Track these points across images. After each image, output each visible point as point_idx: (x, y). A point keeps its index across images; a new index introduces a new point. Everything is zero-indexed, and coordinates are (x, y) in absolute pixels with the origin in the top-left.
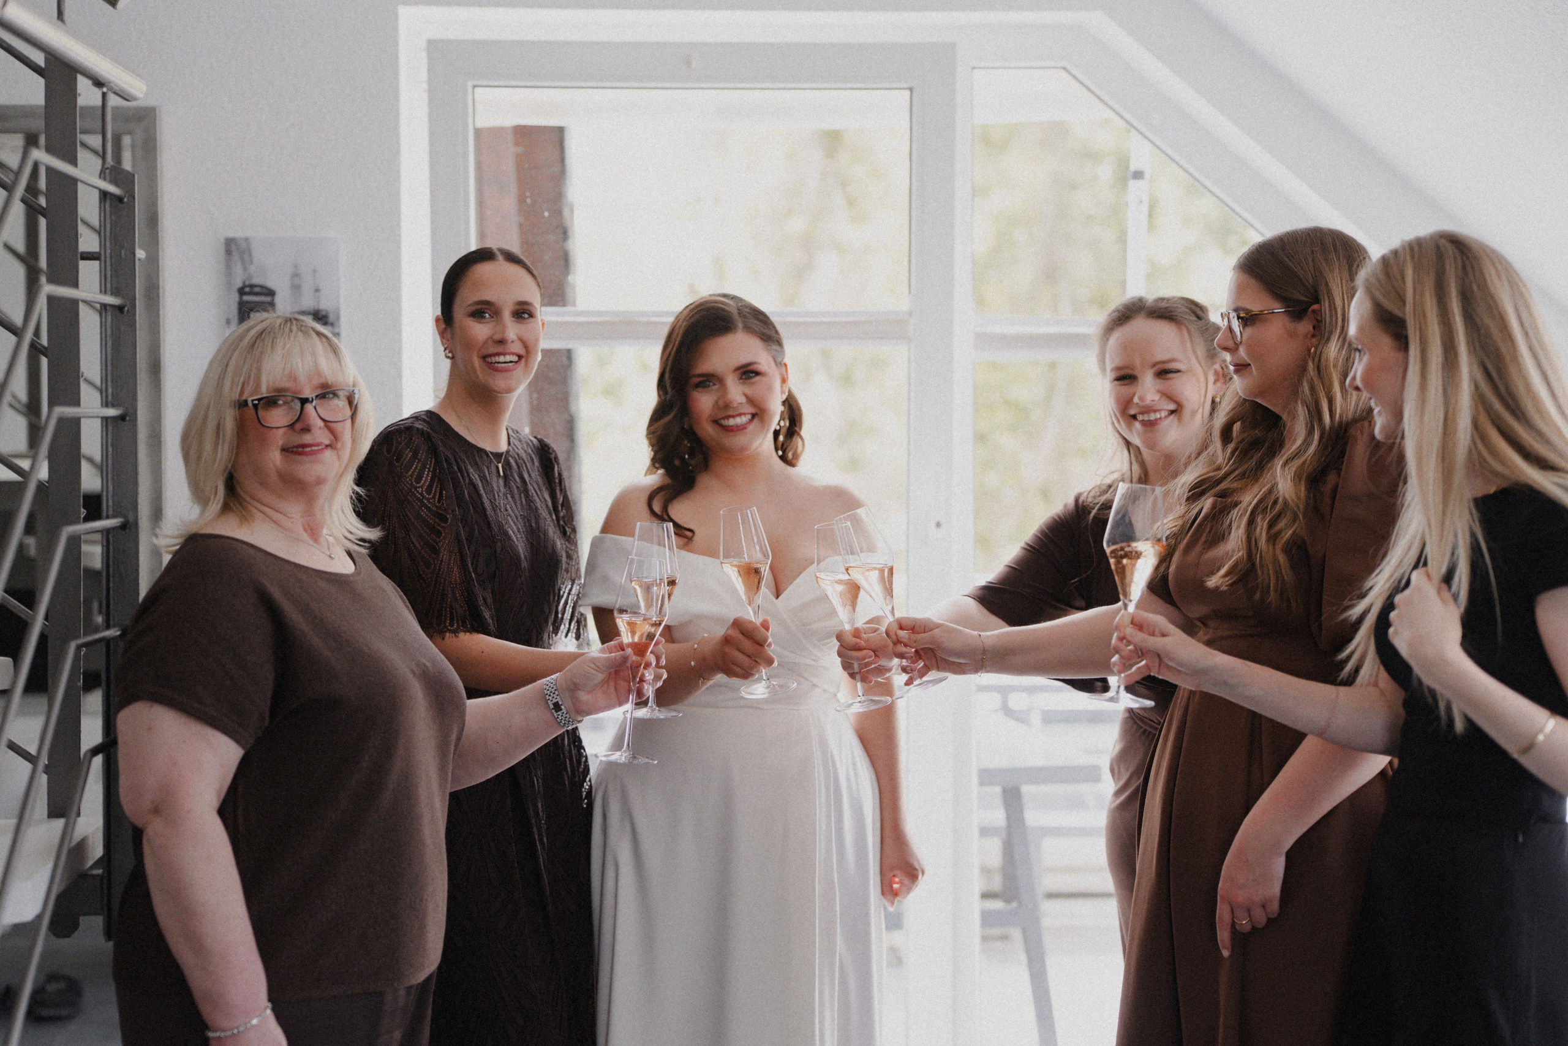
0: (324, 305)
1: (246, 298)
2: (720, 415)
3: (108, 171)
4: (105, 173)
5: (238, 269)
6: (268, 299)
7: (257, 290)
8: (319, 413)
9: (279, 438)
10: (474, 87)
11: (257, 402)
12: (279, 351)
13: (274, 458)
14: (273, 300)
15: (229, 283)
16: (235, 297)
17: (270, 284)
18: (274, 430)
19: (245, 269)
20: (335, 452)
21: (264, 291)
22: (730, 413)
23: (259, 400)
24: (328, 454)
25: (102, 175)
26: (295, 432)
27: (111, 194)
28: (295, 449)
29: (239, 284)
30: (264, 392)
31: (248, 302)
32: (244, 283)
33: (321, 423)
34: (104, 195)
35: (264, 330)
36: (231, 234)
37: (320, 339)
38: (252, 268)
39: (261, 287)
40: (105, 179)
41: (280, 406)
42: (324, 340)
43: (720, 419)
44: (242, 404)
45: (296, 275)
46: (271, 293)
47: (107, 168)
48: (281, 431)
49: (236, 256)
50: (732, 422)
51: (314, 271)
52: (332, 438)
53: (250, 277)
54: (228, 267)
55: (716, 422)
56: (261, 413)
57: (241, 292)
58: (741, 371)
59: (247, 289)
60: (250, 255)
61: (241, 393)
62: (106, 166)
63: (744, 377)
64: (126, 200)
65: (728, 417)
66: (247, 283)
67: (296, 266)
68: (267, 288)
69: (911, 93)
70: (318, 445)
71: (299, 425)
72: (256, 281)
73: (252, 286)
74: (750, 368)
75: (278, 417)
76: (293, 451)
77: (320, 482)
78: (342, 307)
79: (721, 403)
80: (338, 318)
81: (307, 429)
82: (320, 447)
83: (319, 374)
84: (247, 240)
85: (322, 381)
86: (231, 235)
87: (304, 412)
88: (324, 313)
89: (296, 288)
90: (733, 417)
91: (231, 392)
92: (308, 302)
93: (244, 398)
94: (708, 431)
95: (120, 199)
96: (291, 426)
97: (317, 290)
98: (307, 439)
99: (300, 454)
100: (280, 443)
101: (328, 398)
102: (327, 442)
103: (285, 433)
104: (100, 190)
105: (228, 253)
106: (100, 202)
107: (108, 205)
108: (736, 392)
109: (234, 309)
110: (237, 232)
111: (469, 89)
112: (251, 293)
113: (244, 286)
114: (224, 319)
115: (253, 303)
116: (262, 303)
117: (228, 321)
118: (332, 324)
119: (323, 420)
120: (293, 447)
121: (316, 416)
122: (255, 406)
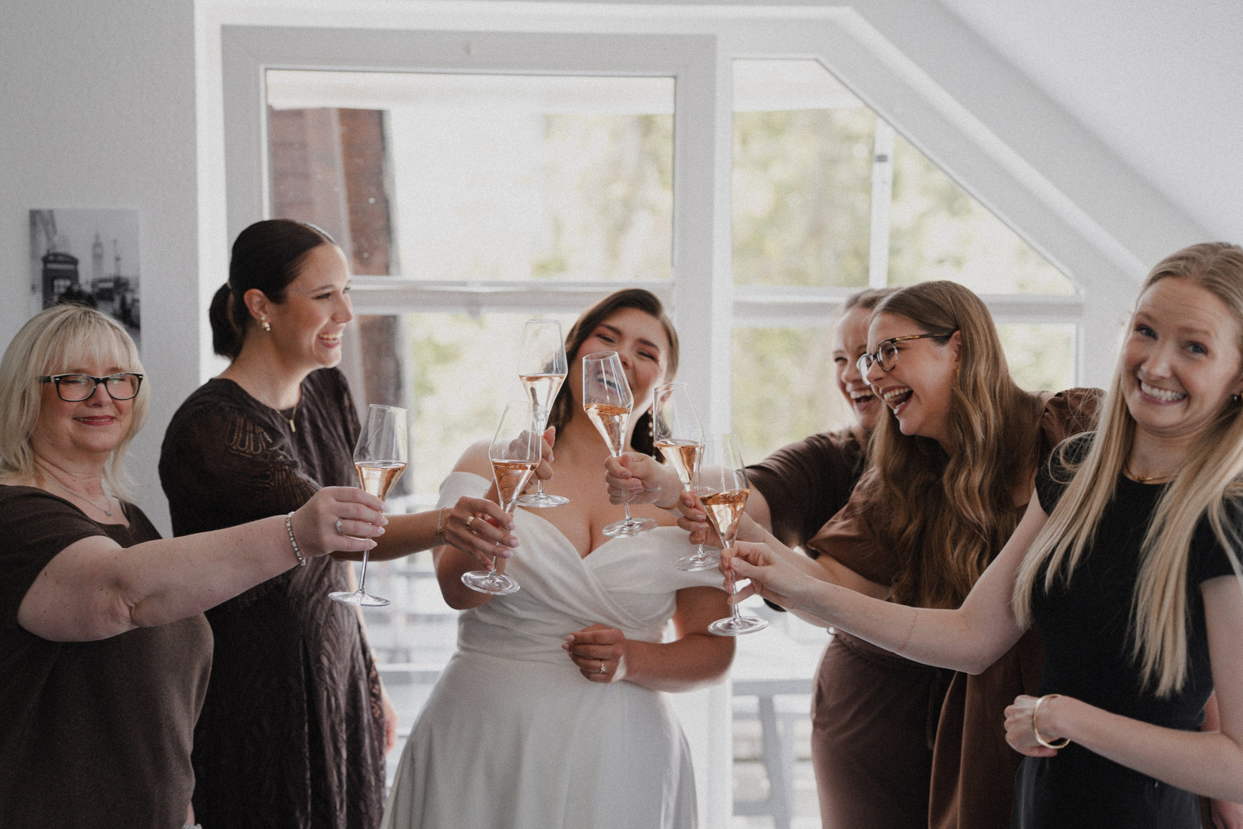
0: (126, 272)
1: (50, 266)
5: (42, 239)
6: (71, 267)
7: (61, 258)
8: (109, 391)
9: (73, 409)
10: (266, 69)
11: (58, 379)
12: (80, 338)
13: (67, 425)
14: (76, 268)
15: (33, 255)
16: (40, 266)
17: (74, 253)
18: (71, 404)
19: (49, 238)
20: (119, 422)
21: (68, 259)
23: (60, 378)
24: (113, 425)
26: (88, 405)
28: (86, 420)
29: (43, 253)
30: (64, 371)
31: (54, 270)
32: (48, 251)
33: (109, 399)
36: (36, 206)
37: (114, 331)
38: (56, 239)
39: (65, 256)
41: (77, 383)
42: (117, 332)
44: (46, 379)
45: (97, 245)
46: (74, 261)
48: (77, 404)
49: (40, 227)
51: (115, 242)
52: (117, 411)
53: (54, 246)
54: (33, 238)
56: (61, 388)
57: (46, 260)
59: (51, 258)
60: (54, 226)
61: (45, 373)
66: (51, 252)
67: (97, 237)
68: (70, 257)
69: (675, 81)
70: (107, 417)
71: (92, 400)
72: (60, 250)
73: (56, 255)
75: (75, 393)
76: (84, 421)
77: (105, 448)
78: (142, 277)
80: (138, 285)
82: (107, 419)
83: (110, 359)
84: (51, 212)
85: (113, 365)
87: (96, 392)
88: (125, 281)
89: (98, 257)
91: (36, 367)
92: (109, 270)
93: (47, 375)
96: (86, 401)
97: (118, 259)
98: (97, 412)
99: (90, 424)
100: (73, 414)
101: (117, 380)
102: (112, 414)
103: (80, 406)
105: (33, 224)
109: (39, 276)
110: (42, 205)
111: (262, 71)
112: (55, 262)
113: (48, 255)
114: (29, 288)
115: (57, 271)
116: (64, 271)
117: (33, 288)
118: (133, 291)
119: (112, 397)
120: (83, 418)
121: (107, 393)
122: (57, 383)
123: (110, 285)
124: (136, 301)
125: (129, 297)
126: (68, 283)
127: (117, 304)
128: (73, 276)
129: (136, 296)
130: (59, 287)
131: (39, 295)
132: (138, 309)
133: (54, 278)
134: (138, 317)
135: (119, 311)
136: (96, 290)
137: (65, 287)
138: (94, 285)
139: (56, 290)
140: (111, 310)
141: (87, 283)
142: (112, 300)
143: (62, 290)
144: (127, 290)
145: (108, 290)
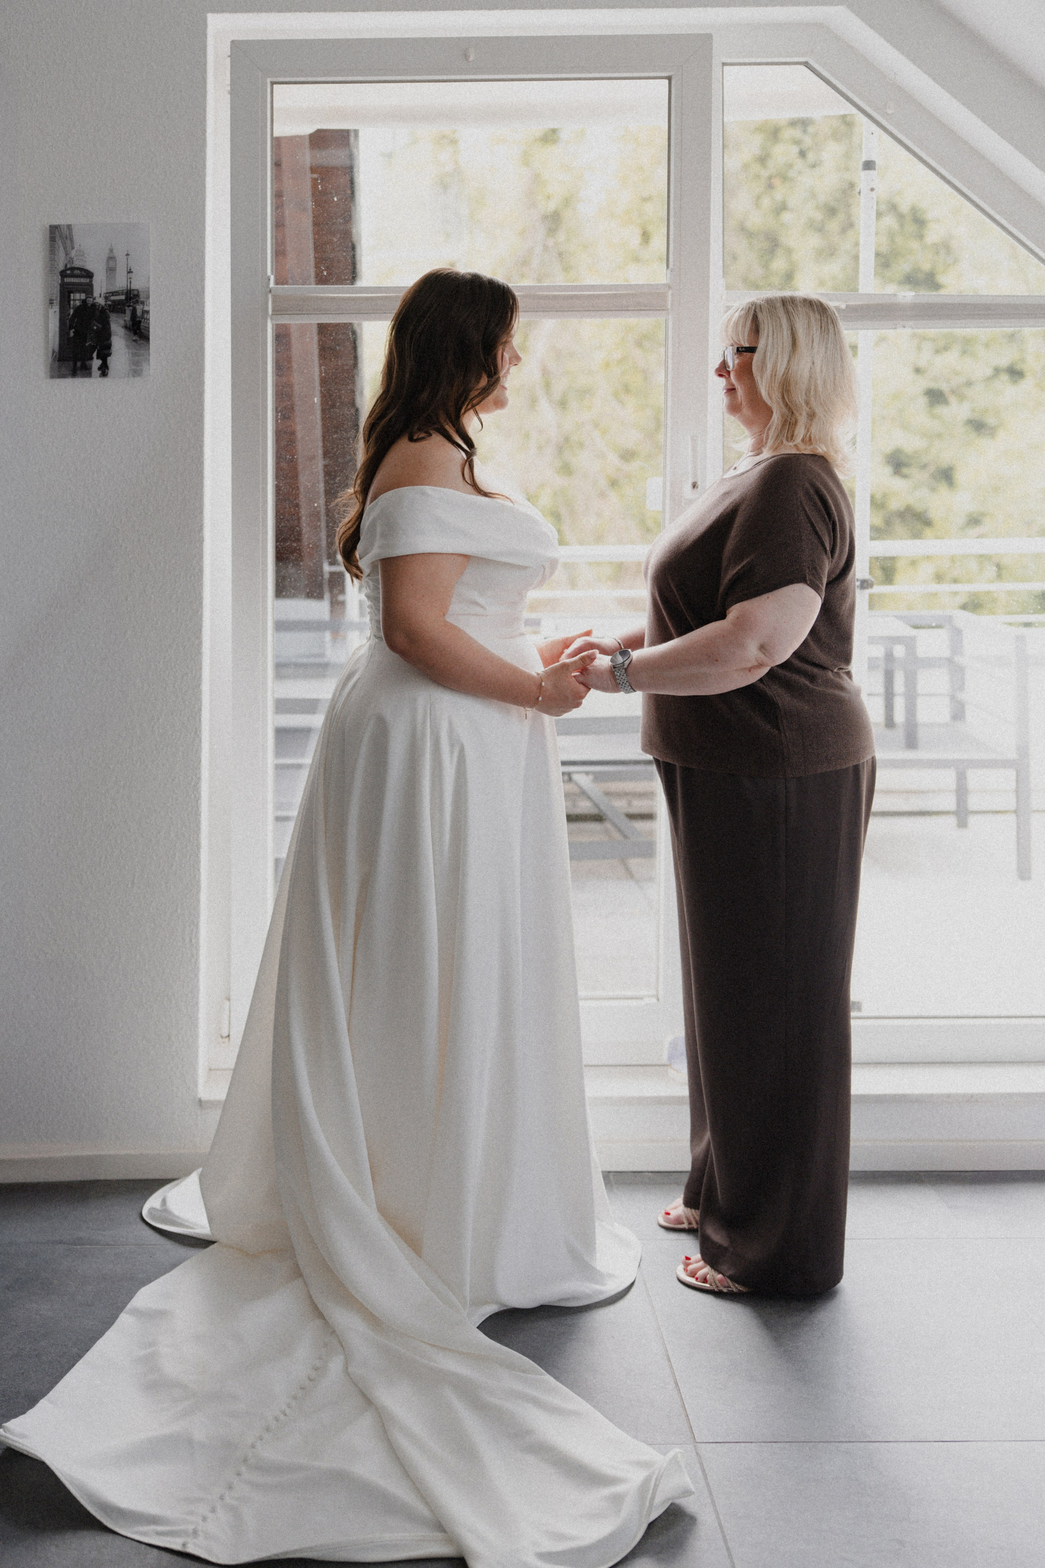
0: (137, 285)
1: (67, 280)
5: (61, 254)
6: (87, 280)
7: (77, 272)
10: (273, 83)
14: (91, 281)
15: (52, 268)
16: (58, 280)
17: (89, 267)
19: (67, 254)
21: (84, 273)
29: (61, 267)
31: (70, 284)
32: (66, 265)
36: (55, 222)
38: (73, 253)
39: (82, 269)
45: (111, 258)
46: (89, 275)
49: (59, 242)
51: (128, 254)
53: (71, 260)
54: (52, 252)
57: (63, 274)
59: (68, 272)
60: (72, 241)
66: (68, 266)
67: (111, 250)
68: (86, 271)
69: (670, 84)
72: (77, 264)
73: (73, 269)
78: (151, 289)
80: (148, 297)
84: (69, 227)
88: (136, 293)
89: (111, 270)
92: (121, 283)
97: (130, 272)
105: (52, 239)
109: (56, 291)
110: (61, 220)
111: (269, 85)
112: (73, 276)
113: (66, 269)
114: (48, 300)
115: (73, 284)
116: (81, 284)
117: (51, 302)
118: (143, 303)
123: (123, 297)
125: (139, 308)
126: (83, 296)
127: (128, 317)
128: (88, 289)
129: (146, 308)
130: (74, 300)
131: (56, 308)
133: (70, 292)
135: (129, 324)
137: (80, 300)
139: (72, 302)
140: (122, 322)
143: (78, 303)
144: (137, 302)
145: (120, 302)
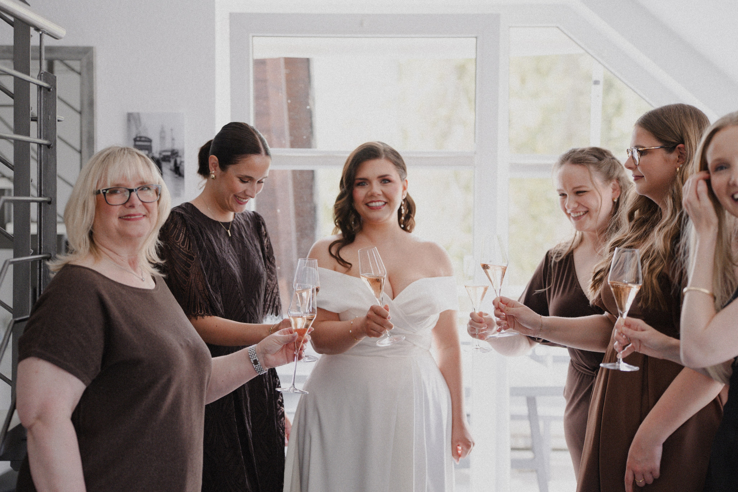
0: (177, 147)
1: (138, 143)
2: (369, 200)
3: (42, 75)
4: (41, 76)
5: (134, 129)
6: (148, 144)
7: (143, 139)
8: (139, 197)
9: (117, 211)
10: (253, 37)
11: (105, 191)
12: (117, 165)
13: (114, 222)
14: (151, 144)
15: (129, 136)
16: (132, 143)
17: (150, 135)
18: (115, 207)
19: (137, 128)
20: (148, 219)
21: (147, 140)
22: (374, 199)
23: (106, 190)
24: (144, 220)
25: (40, 77)
26: (126, 207)
27: (44, 87)
29: (134, 136)
30: (109, 186)
31: (138, 145)
32: (137, 135)
33: (140, 203)
34: (40, 87)
35: (110, 153)
37: (140, 158)
38: (141, 129)
39: (145, 138)
40: (41, 80)
41: (118, 193)
42: (142, 158)
43: (368, 203)
44: (98, 192)
45: (163, 132)
46: (150, 141)
47: (42, 73)
48: (119, 207)
49: (132, 122)
50: (374, 204)
51: (172, 130)
52: (146, 211)
53: (140, 133)
54: (129, 127)
55: (367, 204)
56: (107, 197)
57: (135, 140)
58: (381, 179)
59: (138, 139)
60: (140, 122)
61: (97, 187)
62: (41, 72)
63: (383, 182)
64: (51, 90)
65: (372, 202)
66: (139, 135)
67: (162, 127)
68: (148, 139)
69: (477, 39)
70: (140, 214)
71: (128, 204)
72: (143, 134)
73: (141, 137)
74: (387, 177)
75: (117, 200)
76: (125, 218)
77: (140, 236)
78: (186, 148)
79: (369, 193)
80: (183, 153)
81: (133, 206)
82: (140, 216)
83: (139, 176)
84: (138, 114)
85: (141, 180)
86: (130, 111)
87: (131, 198)
88: (176, 151)
89: (163, 138)
90: (375, 202)
91: (91, 186)
92: (168, 146)
93: (98, 189)
94: (362, 208)
95: (49, 89)
96: (124, 204)
97: (173, 139)
98: (132, 211)
99: (129, 220)
100: (118, 214)
101: (145, 190)
102: (143, 213)
103: (121, 208)
104: (38, 85)
105: (129, 120)
106: (38, 91)
107: (42, 92)
108: (377, 188)
110: (133, 110)
111: (251, 38)
112: (140, 141)
113: (137, 137)
115: (141, 145)
116: (145, 146)
118: (181, 157)
119: (142, 201)
120: (125, 216)
121: (138, 199)
122: (104, 193)
123: (169, 154)
124: (182, 162)
125: (179, 160)
127: (172, 164)
128: (150, 148)
129: (182, 160)
132: (183, 166)
134: (183, 171)
135: (173, 168)
136: (161, 156)
138: (160, 154)
140: (169, 167)
141: (156, 152)
142: (169, 161)
144: (177, 156)
145: (168, 156)
